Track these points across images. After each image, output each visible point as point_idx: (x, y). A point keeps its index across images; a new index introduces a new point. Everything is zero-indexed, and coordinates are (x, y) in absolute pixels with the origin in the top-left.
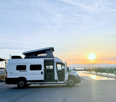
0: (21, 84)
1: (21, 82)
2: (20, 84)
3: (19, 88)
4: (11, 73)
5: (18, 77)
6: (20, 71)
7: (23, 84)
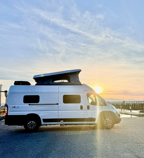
0: (32, 126)
1: (32, 122)
2: (29, 125)
3: (27, 131)
4: (14, 107)
5: (26, 113)
6: (29, 105)
7: (35, 124)
